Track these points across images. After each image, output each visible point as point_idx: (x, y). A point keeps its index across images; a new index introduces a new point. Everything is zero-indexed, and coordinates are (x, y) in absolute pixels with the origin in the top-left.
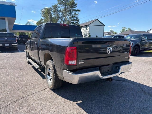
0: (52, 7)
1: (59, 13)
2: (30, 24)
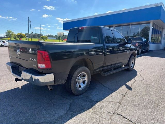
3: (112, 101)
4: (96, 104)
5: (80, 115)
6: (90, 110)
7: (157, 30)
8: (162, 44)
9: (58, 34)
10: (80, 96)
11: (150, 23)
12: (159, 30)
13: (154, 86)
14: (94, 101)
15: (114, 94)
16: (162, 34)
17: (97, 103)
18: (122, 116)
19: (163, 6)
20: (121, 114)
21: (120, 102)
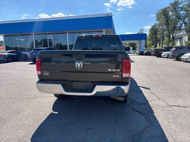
0: (170, 6)
1: (179, 12)
2: (144, 32)
11: (102, 31)
19: (112, 17)
21: (159, 98)
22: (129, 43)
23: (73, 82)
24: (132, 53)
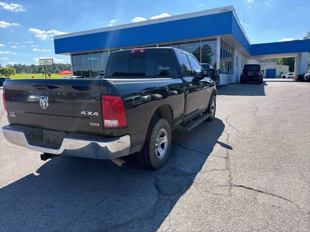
3: (216, 170)
4: (194, 177)
5: (183, 198)
6: (192, 187)
7: (227, 52)
8: (235, 74)
9: (42, 61)
10: (161, 170)
11: (216, 39)
12: (228, 51)
13: (259, 139)
14: (189, 173)
15: (210, 158)
16: (233, 57)
17: (196, 175)
18: (243, 186)
19: (233, 12)
20: (241, 185)
21: (228, 168)
22: (284, 59)
23: (44, 131)
24: (287, 76)
